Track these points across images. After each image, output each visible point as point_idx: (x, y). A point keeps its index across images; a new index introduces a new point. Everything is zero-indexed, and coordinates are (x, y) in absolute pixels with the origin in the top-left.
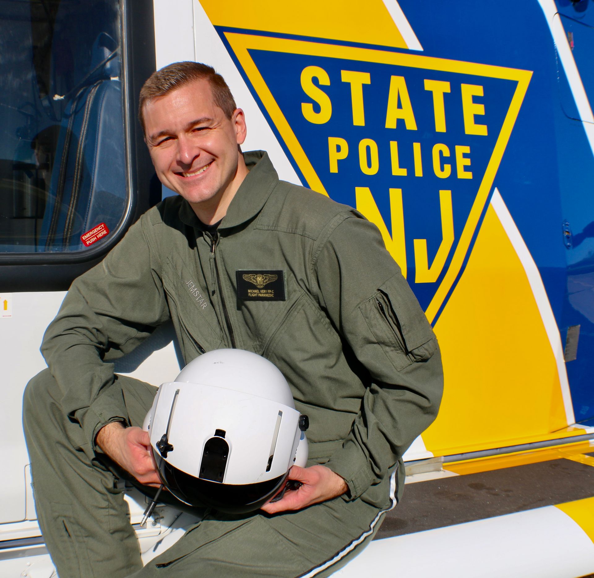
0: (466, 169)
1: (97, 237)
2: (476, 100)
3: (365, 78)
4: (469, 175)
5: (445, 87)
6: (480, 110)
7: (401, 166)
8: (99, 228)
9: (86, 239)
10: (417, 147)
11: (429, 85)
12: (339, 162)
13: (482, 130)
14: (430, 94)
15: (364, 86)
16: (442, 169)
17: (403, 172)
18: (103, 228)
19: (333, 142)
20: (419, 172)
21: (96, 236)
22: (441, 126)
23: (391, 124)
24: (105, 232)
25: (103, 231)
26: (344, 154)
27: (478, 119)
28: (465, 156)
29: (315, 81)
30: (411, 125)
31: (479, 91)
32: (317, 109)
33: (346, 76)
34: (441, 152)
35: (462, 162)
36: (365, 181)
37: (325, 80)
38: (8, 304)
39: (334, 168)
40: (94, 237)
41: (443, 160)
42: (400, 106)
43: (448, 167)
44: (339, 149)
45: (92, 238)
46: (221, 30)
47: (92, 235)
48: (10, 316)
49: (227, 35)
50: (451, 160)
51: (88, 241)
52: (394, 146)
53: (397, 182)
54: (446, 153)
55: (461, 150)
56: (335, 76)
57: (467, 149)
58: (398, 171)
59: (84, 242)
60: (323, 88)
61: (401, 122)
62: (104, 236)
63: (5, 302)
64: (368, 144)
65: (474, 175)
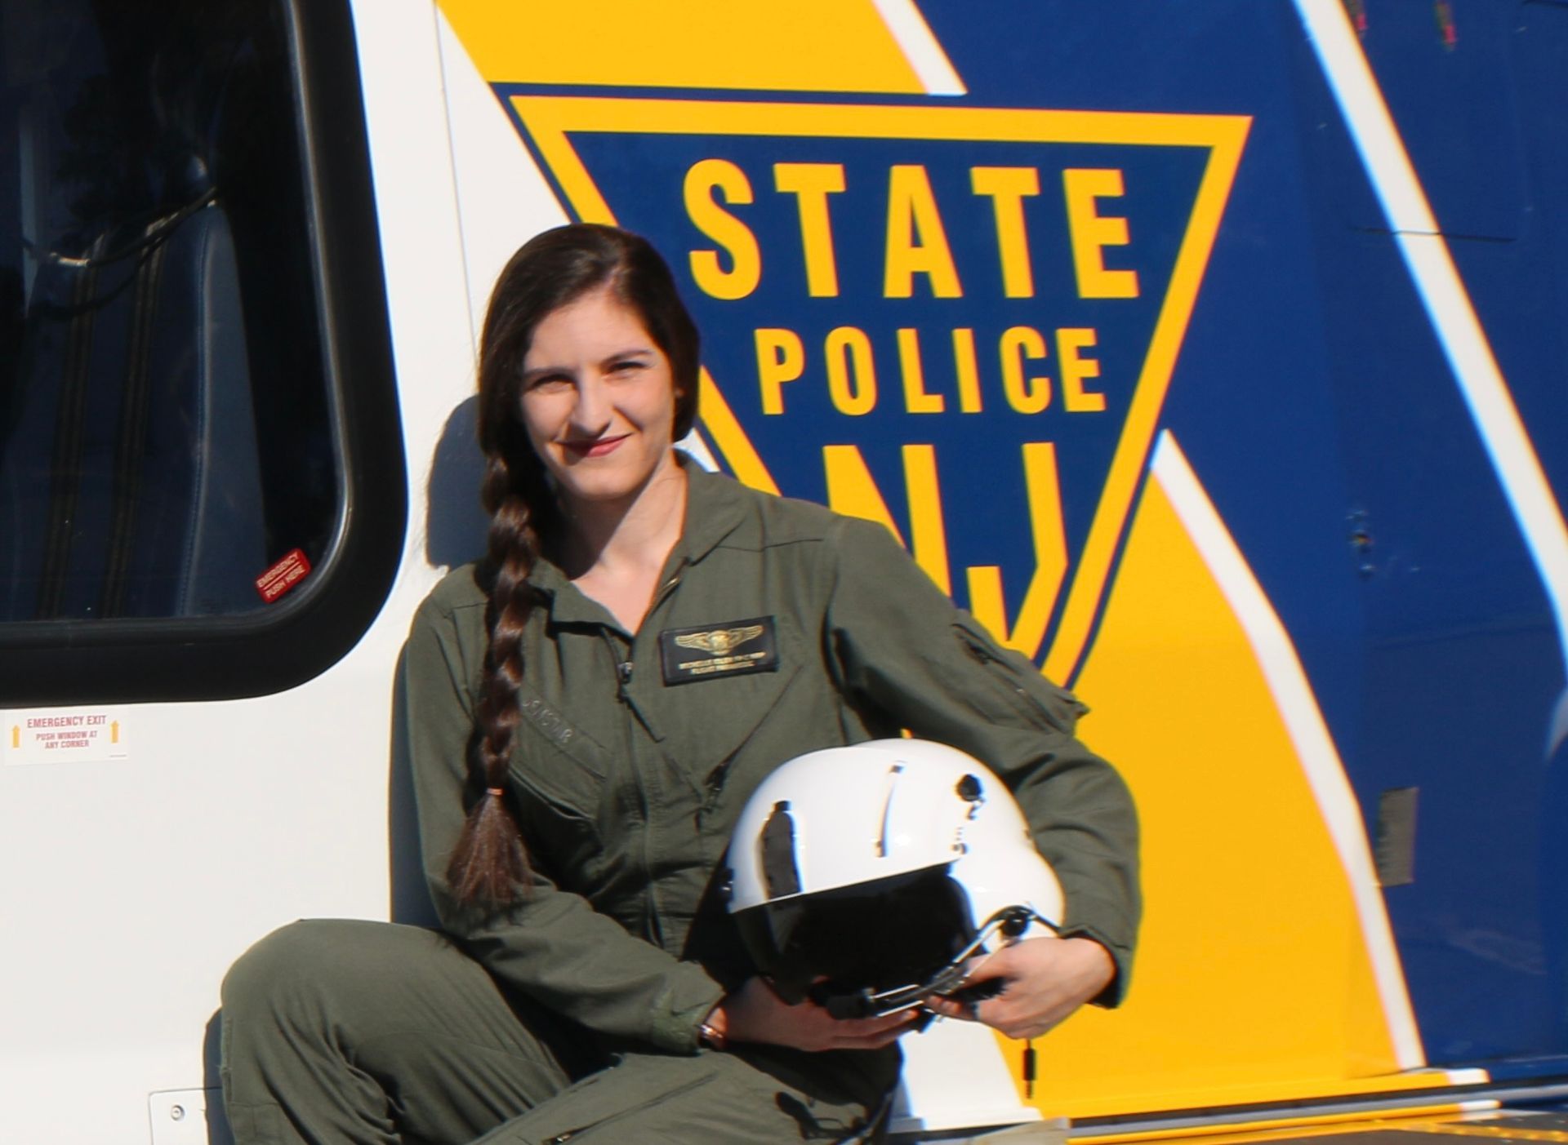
0: (1088, 385)
1: (285, 581)
2: (1104, 207)
3: (830, 178)
4: (1094, 403)
5: (1025, 181)
6: (1116, 231)
7: (929, 389)
8: (288, 562)
9: (266, 585)
10: (963, 340)
11: (984, 180)
12: (786, 388)
13: (1123, 285)
14: (987, 202)
15: (832, 199)
16: (1028, 391)
17: (933, 404)
18: (296, 561)
19: (766, 340)
20: (971, 402)
21: (282, 578)
22: (1018, 282)
23: (897, 286)
24: (300, 570)
25: (296, 567)
26: (793, 368)
27: (1112, 258)
28: (1083, 353)
29: (717, 194)
30: (946, 286)
31: (1109, 182)
32: (726, 263)
33: (788, 177)
34: (1022, 349)
35: (1075, 370)
36: (846, 430)
37: (739, 191)
38: (120, 729)
39: (772, 404)
40: (279, 581)
41: (1031, 369)
42: (916, 241)
43: (1041, 385)
44: (780, 355)
45: (277, 583)
46: (504, 92)
47: (277, 576)
48: (124, 756)
49: (517, 101)
50: (1046, 367)
51: (268, 589)
52: (907, 340)
53: (921, 429)
54: (1037, 350)
55: (1072, 339)
56: (760, 180)
57: (1085, 337)
58: (921, 402)
59: (260, 592)
60: (736, 211)
61: (921, 281)
62: (301, 577)
63: (115, 725)
64: (847, 341)
65: (1108, 401)
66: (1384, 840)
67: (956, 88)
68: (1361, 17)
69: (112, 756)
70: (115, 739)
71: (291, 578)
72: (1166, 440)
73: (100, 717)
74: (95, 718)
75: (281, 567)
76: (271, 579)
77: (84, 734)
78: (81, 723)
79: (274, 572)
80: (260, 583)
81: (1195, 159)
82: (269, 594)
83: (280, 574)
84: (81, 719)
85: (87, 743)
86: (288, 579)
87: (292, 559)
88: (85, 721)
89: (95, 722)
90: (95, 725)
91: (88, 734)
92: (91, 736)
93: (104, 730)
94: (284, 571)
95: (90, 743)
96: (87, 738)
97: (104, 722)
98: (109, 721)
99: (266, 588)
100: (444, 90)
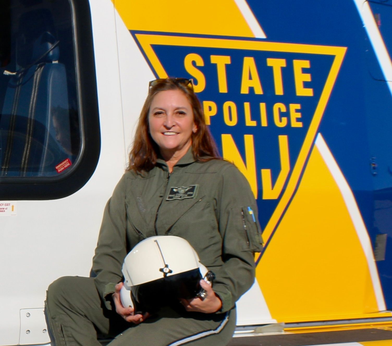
0: (298, 120)
1: (64, 167)
2: (305, 71)
3: (227, 60)
4: (300, 125)
5: (282, 63)
6: (307, 78)
7: (252, 119)
8: (65, 162)
10: (263, 106)
11: (270, 62)
12: (211, 118)
13: (309, 92)
14: (271, 68)
15: (227, 66)
16: (281, 121)
17: (254, 124)
18: (68, 162)
19: (207, 104)
20: (264, 123)
21: (63, 166)
22: (279, 90)
23: (244, 90)
24: (69, 164)
25: (68, 163)
26: (214, 112)
27: (306, 85)
28: (297, 111)
29: (194, 63)
30: (259, 91)
31: (306, 64)
32: (196, 82)
33: (214, 59)
34: (279, 109)
35: (294, 115)
36: (228, 130)
37: (200, 62)
38: (14, 207)
39: (208, 122)
40: (62, 167)
41: (282, 115)
42: (250, 78)
43: (284, 119)
44: (210, 109)
46: (133, 33)
48: (15, 215)
49: (137, 35)
50: (287, 114)
52: (247, 106)
53: (250, 130)
54: (284, 110)
55: (294, 107)
56: (206, 60)
57: (298, 106)
58: (250, 123)
59: (57, 170)
60: (199, 68)
61: (251, 89)
62: (69, 166)
63: (13, 206)
64: (230, 105)
65: (303, 124)
66: (376, 248)
67: (263, 36)
68: (379, 22)
69: (12, 215)
70: (13, 210)
71: (66, 166)
72: (320, 135)
73: (8, 204)
74: (7, 204)
75: (63, 163)
76: (60, 167)
77: (4, 209)
78: (3, 205)
79: (61, 165)
80: (57, 168)
81: (330, 59)
82: (59, 171)
83: (62, 165)
84: (3, 204)
85: (4, 211)
86: (65, 167)
87: (66, 161)
88: (4, 205)
89: (7, 205)
90: (7, 206)
91: (5, 209)
92: (6, 209)
93: (10, 208)
94: (64, 164)
95: (5, 211)
96: (5, 210)
97: (10, 205)
98: (11, 205)
99: (58, 169)
100: (116, 32)
